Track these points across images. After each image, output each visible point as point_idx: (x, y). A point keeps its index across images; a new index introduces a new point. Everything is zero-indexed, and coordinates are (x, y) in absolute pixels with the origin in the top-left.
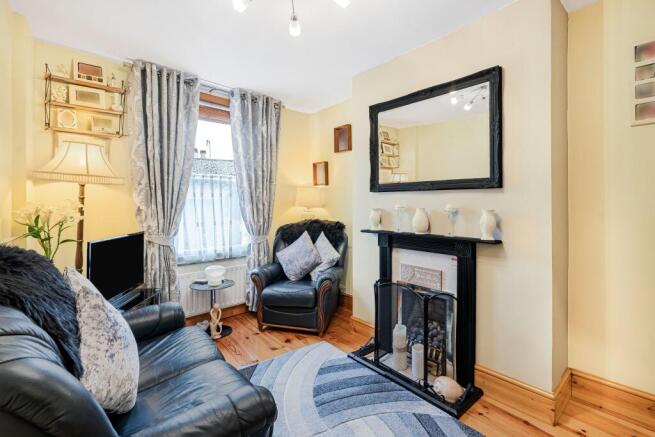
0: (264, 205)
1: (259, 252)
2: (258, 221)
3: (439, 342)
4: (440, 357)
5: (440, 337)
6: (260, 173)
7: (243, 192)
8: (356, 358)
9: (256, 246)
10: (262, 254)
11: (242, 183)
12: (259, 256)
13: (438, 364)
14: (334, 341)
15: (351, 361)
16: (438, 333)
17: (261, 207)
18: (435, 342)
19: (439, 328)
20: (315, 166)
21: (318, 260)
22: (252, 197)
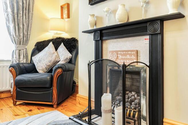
0: (23, 25)
1: (19, 56)
2: (19, 36)
3: (136, 104)
4: (136, 116)
5: (137, 101)
6: (21, 4)
7: (8, 15)
8: (75, 119)
9: (17, 51)
10: (22, 57)
11: (7, 9)
12: (20, 58)
13: (135, 121)
14: (64, 111)
15: (71, 121)
16: (135, 99)
17: (21, 26)
18: (133, 106)
19: (136, 96)
20: (62, 7)
21: (57, 59)
22: (14, 19)
